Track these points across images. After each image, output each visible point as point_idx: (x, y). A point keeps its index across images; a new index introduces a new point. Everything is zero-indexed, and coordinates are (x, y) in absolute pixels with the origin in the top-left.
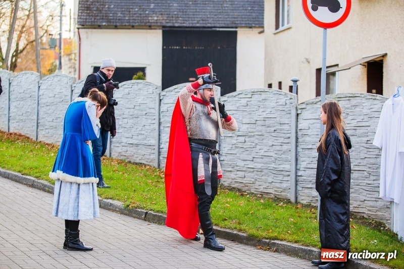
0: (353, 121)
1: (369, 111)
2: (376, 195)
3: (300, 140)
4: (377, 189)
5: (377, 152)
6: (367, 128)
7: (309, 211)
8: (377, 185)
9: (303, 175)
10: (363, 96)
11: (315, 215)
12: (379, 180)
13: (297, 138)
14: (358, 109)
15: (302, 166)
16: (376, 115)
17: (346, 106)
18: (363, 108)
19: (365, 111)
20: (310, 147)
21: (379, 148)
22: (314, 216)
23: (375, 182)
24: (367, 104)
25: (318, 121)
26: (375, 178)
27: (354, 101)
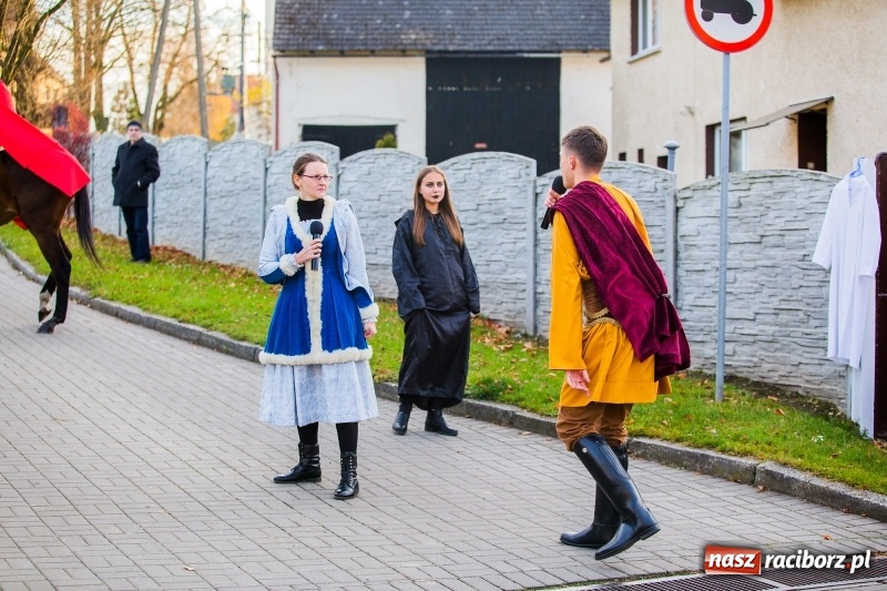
0: (778, 220)
1: (806, 202)
2: (821, 354)
3: (682, 255)
4: (821, 343)
5: (821, 276)
6: (803, 232)
7: (699, 384)
8: (821, 336)
9: (687, 318)
10: (795, 174)
11: (710, 391)
12: (826, 326)
13: (676, 252)
14: (786, 198)
15: (686, 303)
16: (819, 208)
17: (766, 193)
18: (795, 197)
19: (800, 202)
20: (700, 267)
21: (824, 270)
22: (708, 392)
23: (818, 330)
24: (802, 188)
25: (715, 220)
26: (817, 323)
27: (779, 185)
